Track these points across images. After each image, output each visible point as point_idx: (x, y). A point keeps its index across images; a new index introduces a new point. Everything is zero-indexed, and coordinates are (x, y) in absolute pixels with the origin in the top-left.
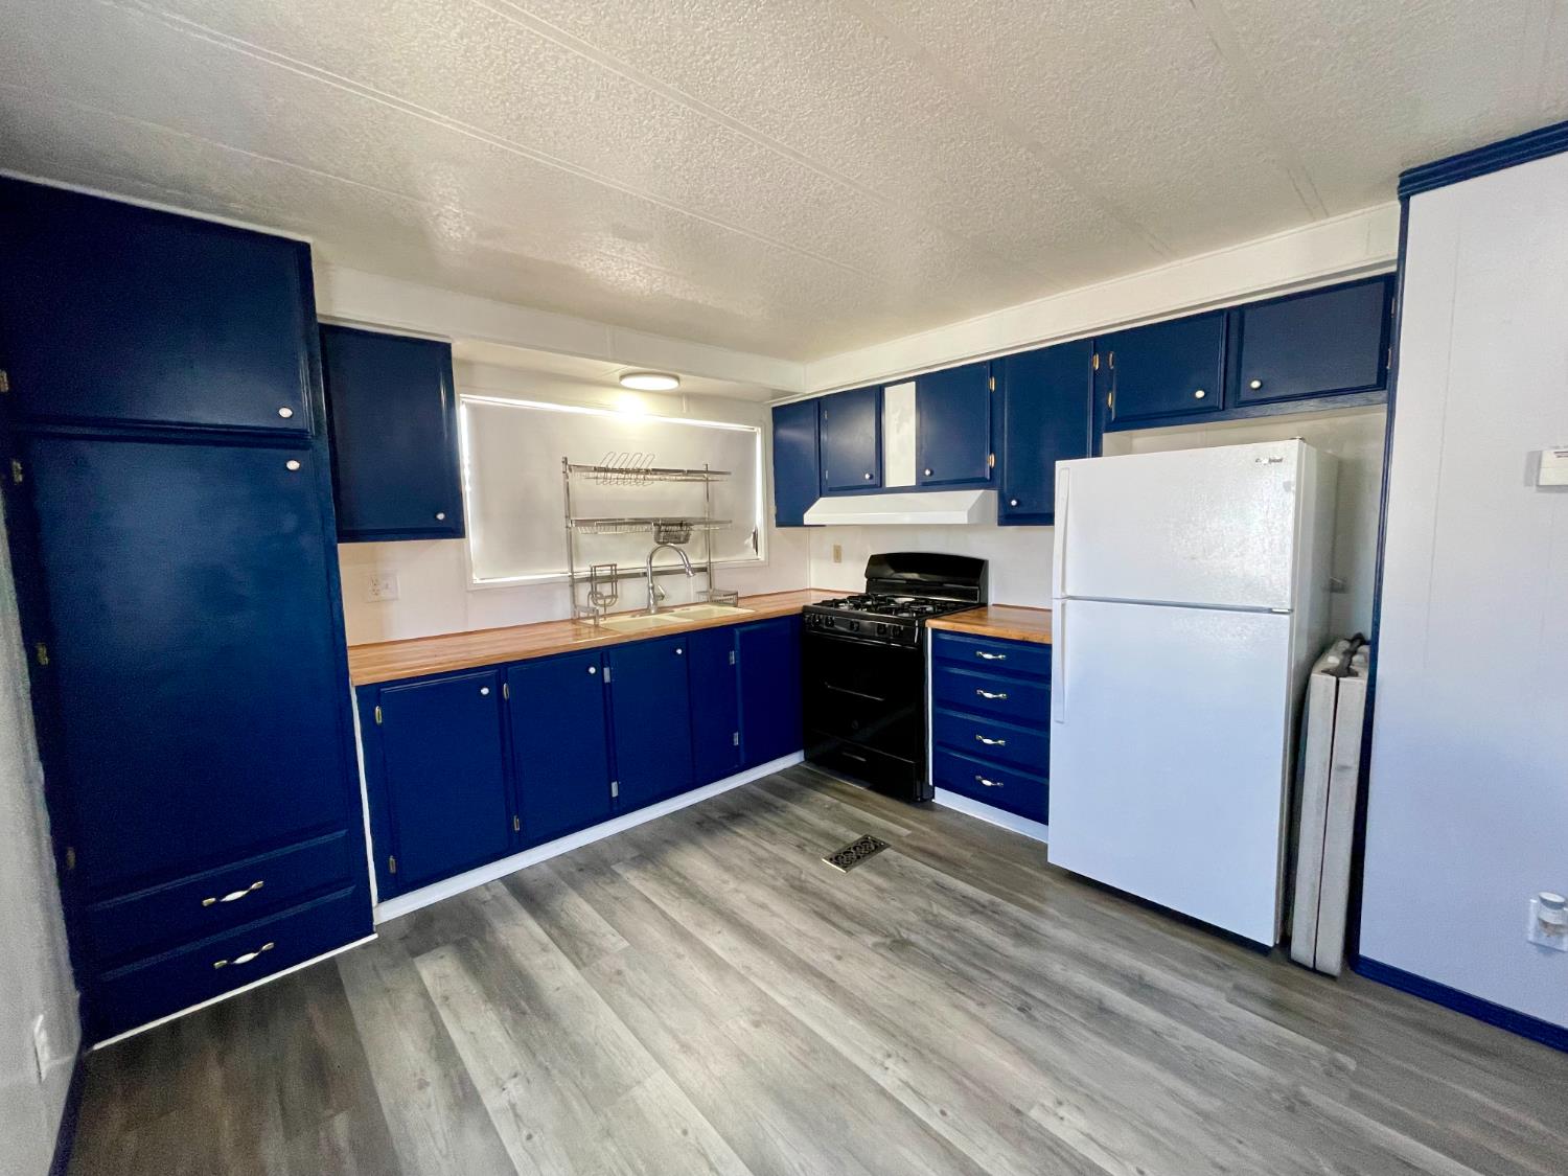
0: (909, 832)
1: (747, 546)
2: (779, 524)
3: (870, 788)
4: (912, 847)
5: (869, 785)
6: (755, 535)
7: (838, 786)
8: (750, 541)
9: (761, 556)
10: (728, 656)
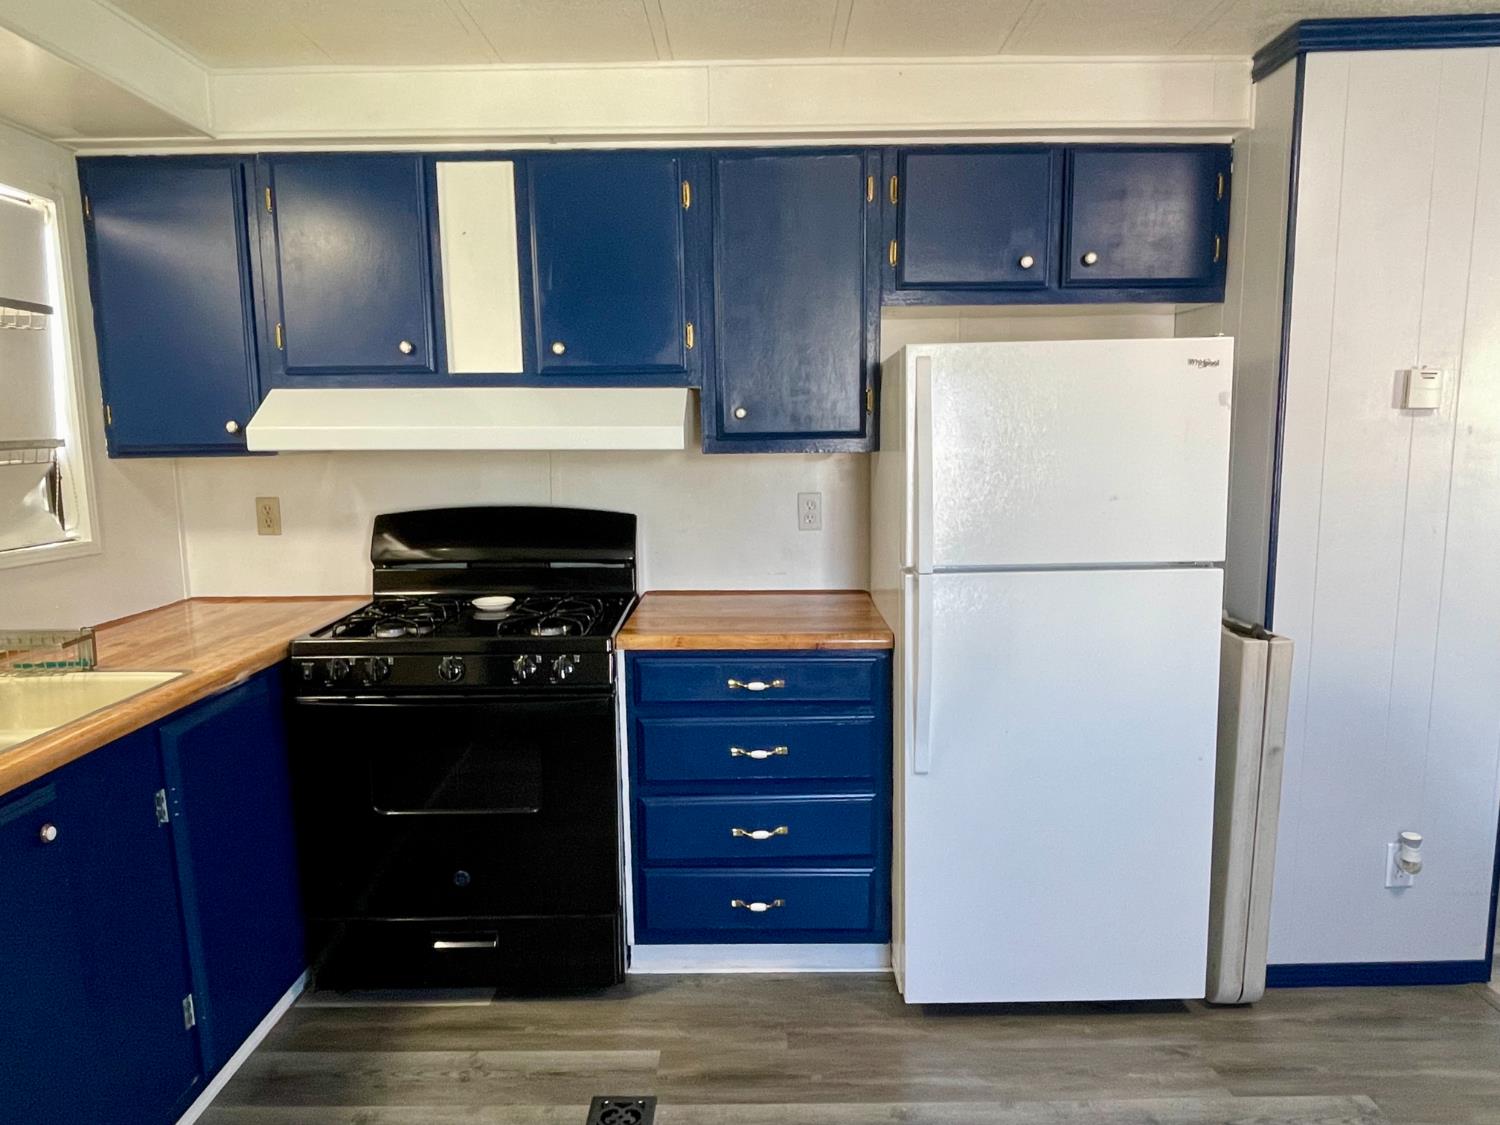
0: (657, 1053)
1: (33, 510)
2: (118, 450)
3: (499, 996)
4: (682, 1081)
5: (493, 991)
6: (53, 478)
7: (431, 1019)
8: (38, 496)
9: (79, 528)
10: (152, 803)
